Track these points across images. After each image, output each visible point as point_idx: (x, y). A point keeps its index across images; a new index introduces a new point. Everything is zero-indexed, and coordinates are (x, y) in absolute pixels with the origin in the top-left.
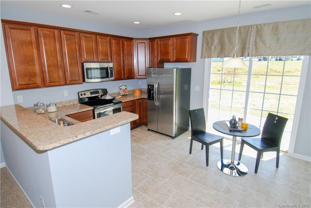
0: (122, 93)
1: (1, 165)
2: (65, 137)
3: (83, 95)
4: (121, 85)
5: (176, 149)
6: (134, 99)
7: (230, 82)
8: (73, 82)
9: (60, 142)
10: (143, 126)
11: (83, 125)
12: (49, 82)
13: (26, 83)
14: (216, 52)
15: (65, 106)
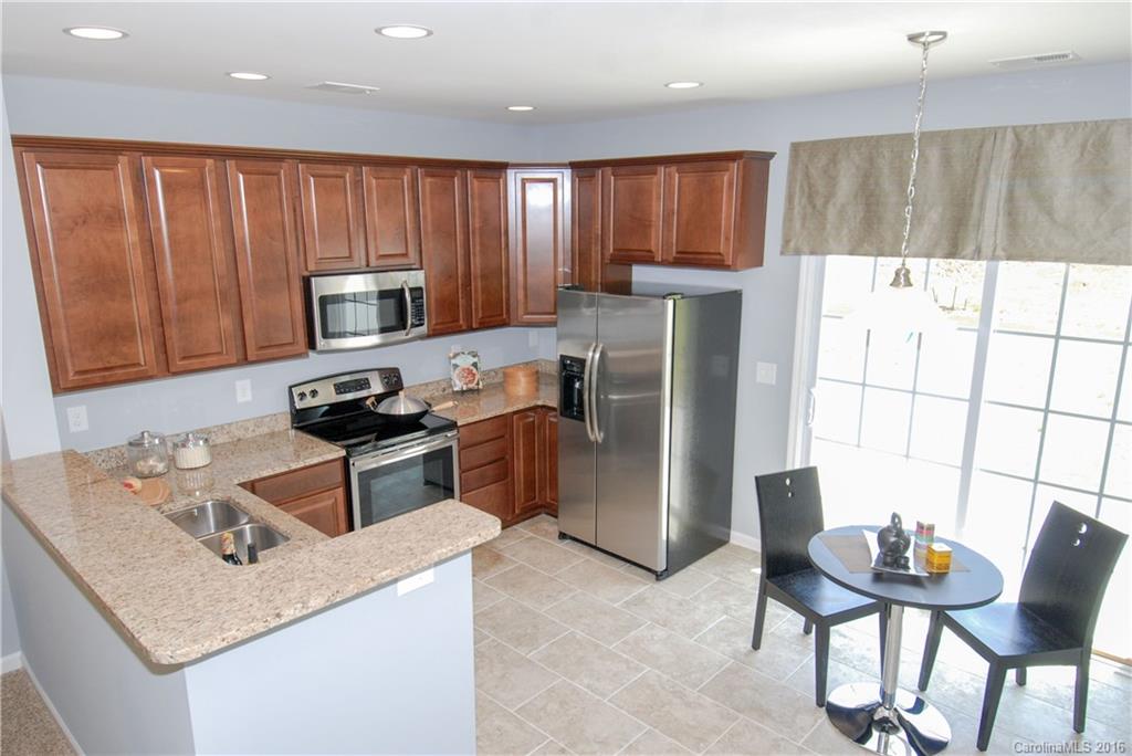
0: (459, 385)
1: (4, 664)
2: (241, 615)
3: (309, 397)
4: (455, 348)
5: (665, 626)
6: (505, 412)
7: (949, 306)
8: (271, 353)
9: (225, 636)
10: (544, 515)
11: (300, 563)
12: (184, 358)
13: (100, 365)
14: (845, 231)
15: (239, 440)
